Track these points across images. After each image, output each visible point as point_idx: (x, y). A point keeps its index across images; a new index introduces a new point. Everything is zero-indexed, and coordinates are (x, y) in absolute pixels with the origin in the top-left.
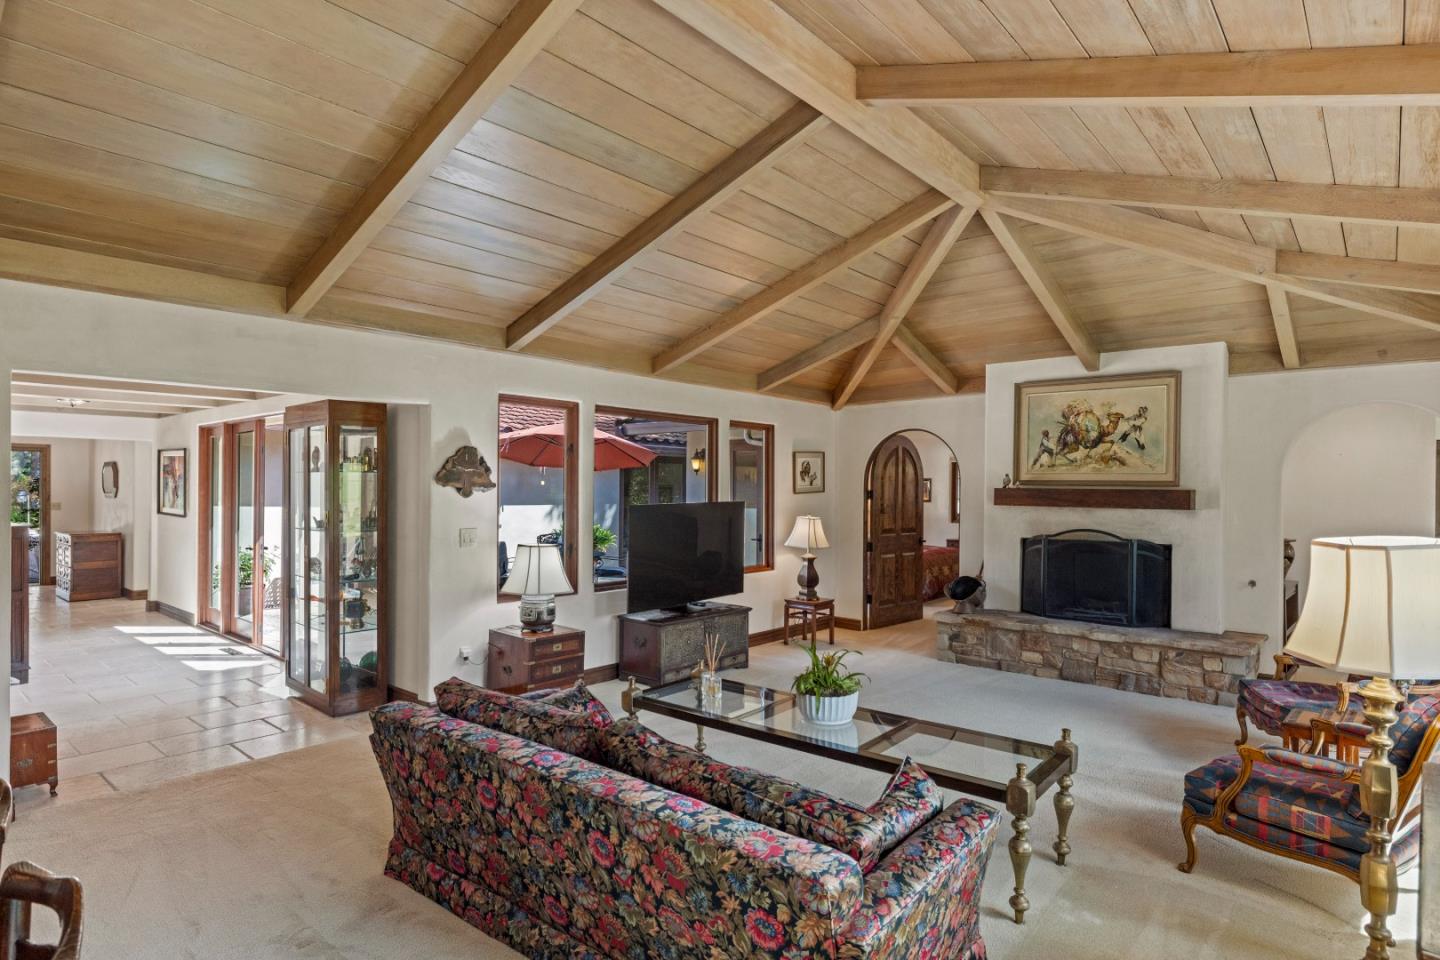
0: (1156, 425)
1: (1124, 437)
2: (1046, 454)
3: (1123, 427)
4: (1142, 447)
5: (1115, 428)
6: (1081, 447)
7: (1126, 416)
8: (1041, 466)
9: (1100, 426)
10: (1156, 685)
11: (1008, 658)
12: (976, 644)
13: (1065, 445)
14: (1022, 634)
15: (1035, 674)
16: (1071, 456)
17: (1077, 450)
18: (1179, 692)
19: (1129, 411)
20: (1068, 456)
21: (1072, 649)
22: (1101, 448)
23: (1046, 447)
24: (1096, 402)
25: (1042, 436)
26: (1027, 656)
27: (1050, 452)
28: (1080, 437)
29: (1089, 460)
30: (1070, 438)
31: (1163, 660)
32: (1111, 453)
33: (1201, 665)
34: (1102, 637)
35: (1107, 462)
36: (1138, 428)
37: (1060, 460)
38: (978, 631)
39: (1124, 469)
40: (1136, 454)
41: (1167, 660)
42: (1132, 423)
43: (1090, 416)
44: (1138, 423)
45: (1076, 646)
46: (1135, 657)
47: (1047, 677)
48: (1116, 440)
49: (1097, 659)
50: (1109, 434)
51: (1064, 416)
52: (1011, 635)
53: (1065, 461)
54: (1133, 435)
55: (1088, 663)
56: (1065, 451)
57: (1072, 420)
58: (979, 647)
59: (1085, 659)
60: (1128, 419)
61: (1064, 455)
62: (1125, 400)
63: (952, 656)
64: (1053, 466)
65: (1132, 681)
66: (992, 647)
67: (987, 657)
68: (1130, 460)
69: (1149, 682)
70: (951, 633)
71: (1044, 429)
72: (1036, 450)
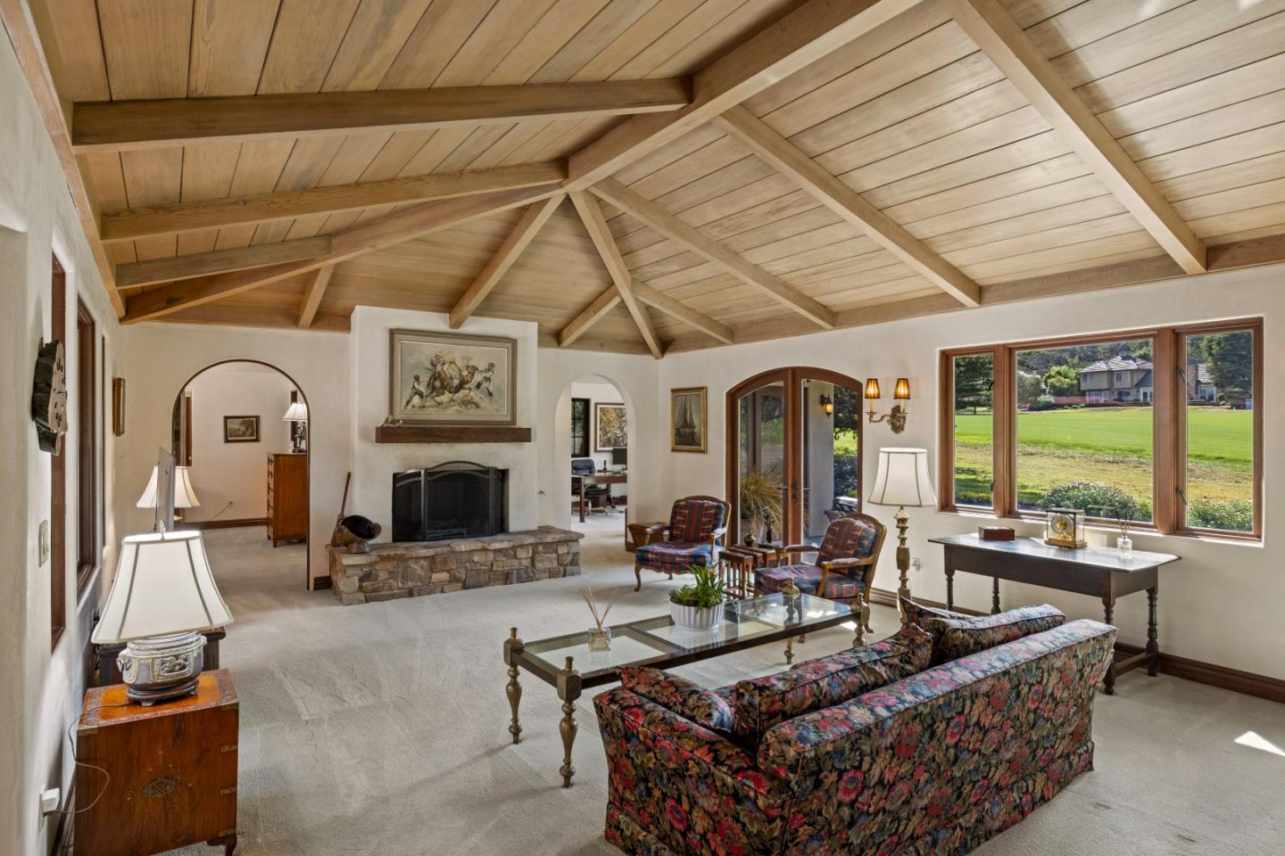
0: (501, 377)
1: (479, 386)
2: (417, 396)
3: (478, 378)
4: (491, 394)
5: (472, 378)
6: (446, 392)
7: (480, 369)
8: (413, 406)
9: (460, 375)
10: (531, 574)
11: (419, 584)
12: (388, 579)
13: (434, 389)
14: (432, 559)
15: (442, 592)
16: (438, 399)
17: (443, 394)
18: (543, 575)
19: (482, 366)
20: (436, 399)
21: (473, 561)
22: (462, 393)
23: (417, 390)
24: (458, 356)
25: (413, 380)
26: (437, 577)
27: (421, 395)
28: (445, 384)
29: (452, 403)
30: (438, 384)
31: (535, 553)
32: (469, 398)
33: (556, 552)
34: (497, 546)
35: (466, 406)
36: (488, 379)
37: (429, 402)
38: (390, 566)
39: (479, 412)
40: (487, 400)
41: (538, 553)
42: (484, 374)
43: (453, 366)
44: (488, 375)
45: (476, 559)
46: (518, 556)
47: (453, 591)
48: (472, 387)
49: (492, 565)
50: (468, 382)
51: (432, 363)
52: (422, 562)
53: (433, 403)
54: (485, 385)
55: (484, 570)
56: (434, 394)
57: (439, 368)
58: (391, 581)
59: (483, 568)
60: (482, 371)
61: (433, 398)
62: (480, 356)
63: (361, 596)
64: (424, 407)
65: (514, 576)
66: (403, 577)
67: (399, 588)
68: (482, 405)
69: (526, 572)
70: (361, 574)
71: (415, 373)
72: (409, 392)
